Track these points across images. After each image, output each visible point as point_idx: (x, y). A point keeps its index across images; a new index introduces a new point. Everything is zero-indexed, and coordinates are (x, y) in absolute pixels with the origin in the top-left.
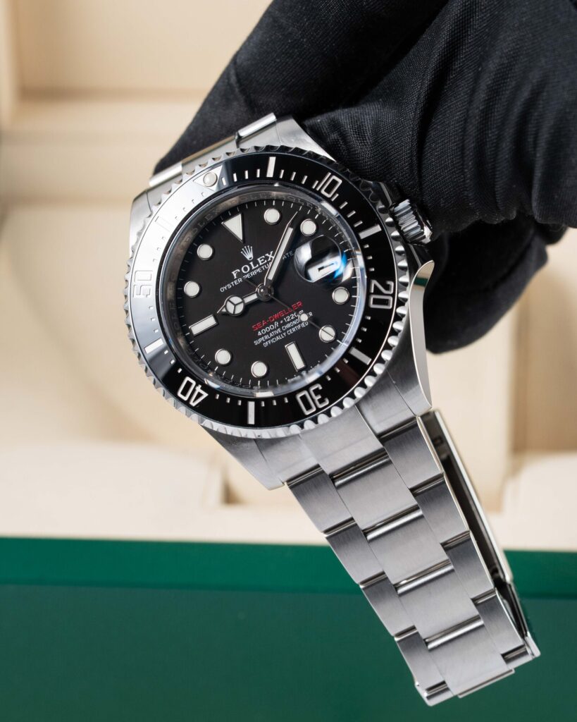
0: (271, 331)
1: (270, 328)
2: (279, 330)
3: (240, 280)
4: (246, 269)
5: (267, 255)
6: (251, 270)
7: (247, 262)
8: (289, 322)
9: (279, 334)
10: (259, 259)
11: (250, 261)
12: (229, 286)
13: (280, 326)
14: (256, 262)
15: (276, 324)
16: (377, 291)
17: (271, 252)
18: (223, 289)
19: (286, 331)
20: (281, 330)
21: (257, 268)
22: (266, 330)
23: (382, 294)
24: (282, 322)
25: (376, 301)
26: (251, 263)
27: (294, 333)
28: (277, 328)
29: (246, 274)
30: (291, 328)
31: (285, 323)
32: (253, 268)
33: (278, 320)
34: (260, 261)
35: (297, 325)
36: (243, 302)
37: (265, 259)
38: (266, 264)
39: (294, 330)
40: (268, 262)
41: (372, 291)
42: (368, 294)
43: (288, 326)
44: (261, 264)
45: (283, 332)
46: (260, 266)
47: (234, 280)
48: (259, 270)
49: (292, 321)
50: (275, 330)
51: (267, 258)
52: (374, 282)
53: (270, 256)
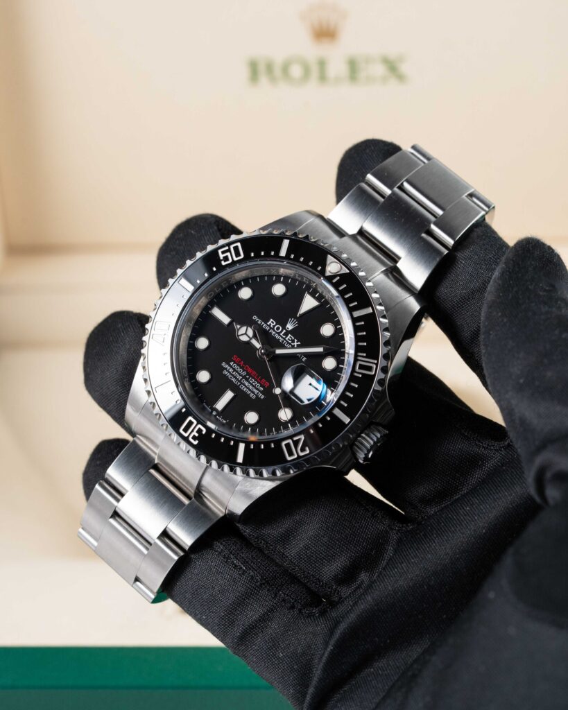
0: (237, 372)
1: (239, 370)
2: (241, 377)
3: (267, 328)
4: (278, 329)
5: (296, 340)
6: (279, 334)
7: (284, 327)
8: (249, 383)
9: (237, 379)
10: (290, 335)
11: (286, 329)
12: (260, 322)
13: (244, 377)
14: (286, 334)
15: (245, 373)
16: (296, 443)
17: (299, 343)
18: (255, 318)
19: (242, 383)
20: (241, 379)
21: (282, 337)
22: (236, 367)
23: (296, 447)
24: (248, 377)
25: (288, 446)
26: (284, 331)
27: (243, 391)
28: (241, 376)
29: (274, 331)
30: (246, 386)
31: (247, 380)
32: (281, 334)
33: (248, 374)
34: (288, 337)
35: (250, 390)
36: (251, 339)
37: (292, 340)
38: (288, 343)
39: (245, 390)
40: (290, 344)
41: (295, 439)
42: (291, 437)
43: (247, 384)
44: (287, 339)
45: (240, 381)
46: (284, 339)
47: (266, 324)
48: (281, 339)
49: (252, 384)
50: (239, 374)
51: (293, 341)
52: (302, 437)
53: (296, 344)
